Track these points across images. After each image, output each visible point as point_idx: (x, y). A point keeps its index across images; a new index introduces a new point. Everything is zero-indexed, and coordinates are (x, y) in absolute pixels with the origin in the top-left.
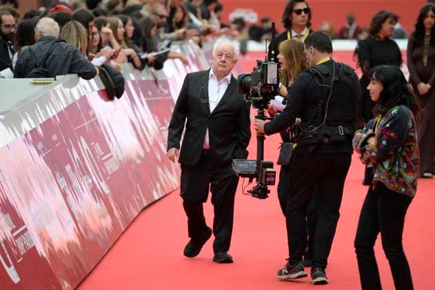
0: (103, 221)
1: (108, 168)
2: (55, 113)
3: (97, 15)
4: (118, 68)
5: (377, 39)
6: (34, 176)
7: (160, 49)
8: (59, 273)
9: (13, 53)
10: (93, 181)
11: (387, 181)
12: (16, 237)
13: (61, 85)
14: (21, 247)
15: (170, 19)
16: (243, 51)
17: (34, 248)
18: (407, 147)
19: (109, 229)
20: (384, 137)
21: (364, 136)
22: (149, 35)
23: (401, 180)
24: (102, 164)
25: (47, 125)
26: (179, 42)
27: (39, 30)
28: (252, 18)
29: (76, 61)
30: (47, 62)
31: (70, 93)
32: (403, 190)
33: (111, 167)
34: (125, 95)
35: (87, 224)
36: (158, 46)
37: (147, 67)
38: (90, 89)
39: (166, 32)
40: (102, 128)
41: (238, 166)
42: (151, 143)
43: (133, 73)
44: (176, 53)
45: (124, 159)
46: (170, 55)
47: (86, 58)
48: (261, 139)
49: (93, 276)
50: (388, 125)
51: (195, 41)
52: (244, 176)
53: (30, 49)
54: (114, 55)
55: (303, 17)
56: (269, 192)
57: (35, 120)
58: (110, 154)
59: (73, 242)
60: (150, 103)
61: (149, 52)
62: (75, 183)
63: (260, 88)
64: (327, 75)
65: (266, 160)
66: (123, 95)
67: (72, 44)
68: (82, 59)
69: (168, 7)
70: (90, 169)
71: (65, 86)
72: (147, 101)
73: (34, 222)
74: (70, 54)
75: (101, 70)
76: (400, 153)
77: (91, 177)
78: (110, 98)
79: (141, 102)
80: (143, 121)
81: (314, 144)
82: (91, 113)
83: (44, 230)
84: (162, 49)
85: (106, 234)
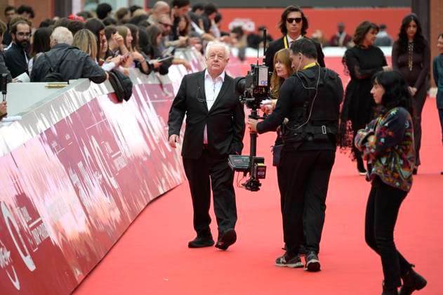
0: (112, 213)
1: (117, 165)
2: (68, 115)
3: (107, 24)
4: (126, 72)
5: (362, 48)
6: (49, 171)
7: (164, 55)
8: (72, 262)
9: (29, 59)
10: (103, 177)
11: (383, 175)
12: (32, 229)
13: (73, 89)
14: (36, 237)
15: (174, 28)
16: (242, 57)
17: (49, 238)
18: (404, 145)
19: (118, 221)
20: (383, 135)
21: (365, 134)
22: (155, 43)
23: (396, 175)
24: (111, 161)
25: (61, 125)
26: (183, 49)
27: (54, 38)
28: (249, 26)
29: (88, 67)
30: (61, 67)
31: (82, 95)
32: (398, 184)
33: (120, 164)
34: (133, 97)
35: (98, 217)
36: (163, 53)
37: (153, 72)
38: (100, 92)
39: (170, 40)
40: (111, 128)
41: (234, 161)
42: (157, 142)
43: (140, 78)
44: (180, 59)
45: (131, 157)
46: (174, 61)
47: (97, 63)
48: (254, 137)
49: (103, 264)
50: (387, 125)
51: (197, 48)
52: (239, 170)
53: (46, 56)
54: (123, 61)
55: (294, 25)
56: (260, 185)
57: (50, 120)
58: (119, 152)
59: (85, 233)
60: (155, 105)
61: (155, 58)
62: (87, 178)
63: (252, 90)
64: (313, 79)
65: (258, 156)
66: (131, 98)
67: (83, 50)
68: (94, 65)
69: (172, 16)
70: (100, 165)
71: (78, 89)
72: (153, 103)
73: (49, 214)
74: (83, 60)
75: (110, 75)
76: (396, 151)
77: (101, 173)
78: (119, 101)
79: (148, 104)
80: (149, 122)
81: (299, 142)
82: (101, 114)
83: (58, 222)
84: (167, 56)
85: (115, 226)
